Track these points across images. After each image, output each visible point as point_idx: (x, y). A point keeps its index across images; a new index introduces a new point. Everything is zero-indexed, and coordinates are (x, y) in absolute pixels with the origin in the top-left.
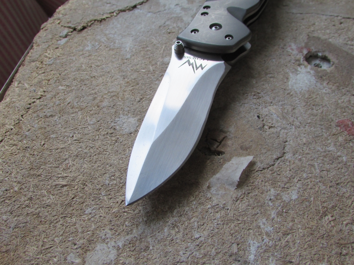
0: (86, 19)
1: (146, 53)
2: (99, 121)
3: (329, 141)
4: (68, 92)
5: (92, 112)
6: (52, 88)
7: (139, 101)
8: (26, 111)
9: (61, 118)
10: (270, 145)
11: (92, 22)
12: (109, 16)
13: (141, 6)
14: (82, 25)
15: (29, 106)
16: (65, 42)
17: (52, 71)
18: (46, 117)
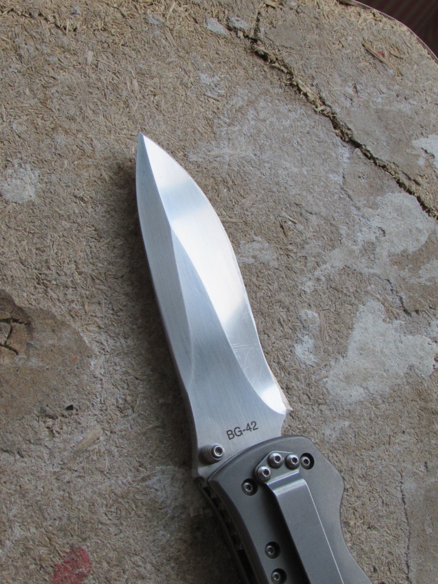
0: (290, 54)
1: (210, 188)
2: (19, 137)
3: (33, 530)
4: (83, 70)
5: (40, 122)
6: (86, 41)
7: (75, 197)
8: (23, 13)
9: (18, 74)
10: (10, 428)
11: (283, 68)
12: (311, 97)
13: (362, 156)
14: (270, 52)
15: (36, 15)
16: (215, 31)
17: (131, 28)
18: (16, 49)
